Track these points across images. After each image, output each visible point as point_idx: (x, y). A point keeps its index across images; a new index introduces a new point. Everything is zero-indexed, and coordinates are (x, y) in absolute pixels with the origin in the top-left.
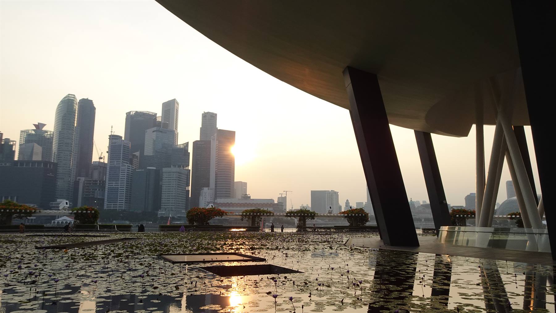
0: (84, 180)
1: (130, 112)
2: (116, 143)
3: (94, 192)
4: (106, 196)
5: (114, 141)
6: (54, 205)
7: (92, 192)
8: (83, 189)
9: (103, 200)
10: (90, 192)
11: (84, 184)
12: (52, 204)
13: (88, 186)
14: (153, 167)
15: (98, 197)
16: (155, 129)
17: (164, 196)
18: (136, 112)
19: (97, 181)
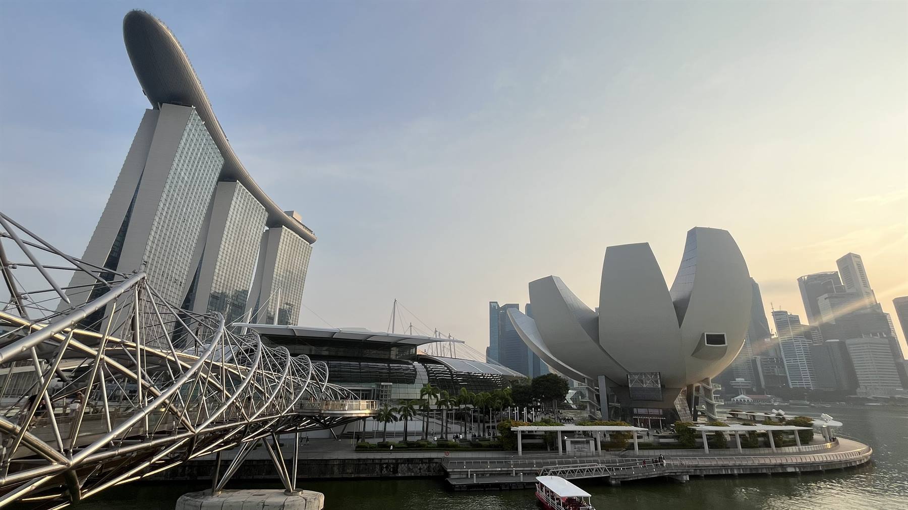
0: (760, 358)
1: (801, 277)
2: (781, 319)
3: (773, 370)
4: (788, 373)
5: (778, 317)
6: (733, 384)
7: (772, 370)
8: (762, 368)
9: (786, 377)
10: (770, 370)
11: (761, 362)
12: (732, 383)
13: (766, 364)
14: (836, 339)
15: (780, 375)
16: (826, 295)
17: (859, 372)
18: (809, 276)
19: (773, 359)
